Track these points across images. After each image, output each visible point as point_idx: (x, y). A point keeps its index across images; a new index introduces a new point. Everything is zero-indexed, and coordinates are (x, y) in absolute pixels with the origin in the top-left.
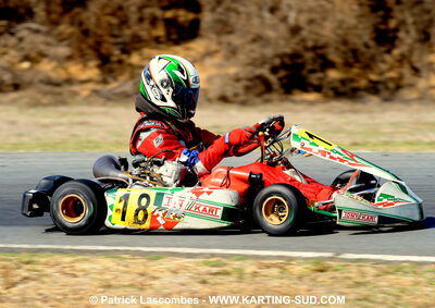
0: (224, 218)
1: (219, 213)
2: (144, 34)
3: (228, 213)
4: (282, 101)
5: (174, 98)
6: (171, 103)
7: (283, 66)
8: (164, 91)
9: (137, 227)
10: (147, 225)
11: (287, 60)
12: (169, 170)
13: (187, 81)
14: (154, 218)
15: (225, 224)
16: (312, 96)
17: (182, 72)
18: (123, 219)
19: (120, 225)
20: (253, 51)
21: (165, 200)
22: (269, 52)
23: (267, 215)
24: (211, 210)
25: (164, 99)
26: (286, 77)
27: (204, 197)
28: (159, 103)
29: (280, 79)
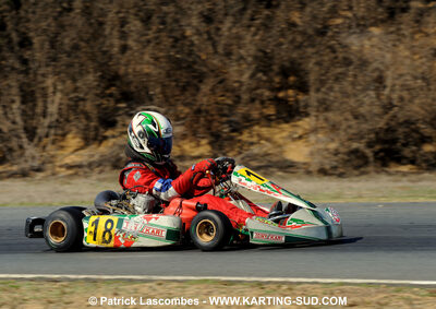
0: (168, 238)
1: (164, 234)
2: (255, 115)
3: (171, 234)
4: (378, 172)
5: (148, 146)
6: (147, 150)
7: (379, 141)
8: (141, 141)
9: (105, 245)
10: (112, 244)
11: (382, 135)
12: (140, 201)
13: (158, 133)
14: (117, 238)
15: (169, 243)
16: (405, 169)
17: (154, 125)
18: (94, 239)
19: (93, 244)
20: (350, 127)
21: (125, 224)
22: (365, 127)
23: (200, 234)
24: (158, 232)
25: (142, 147)
26: (381, 150)
27: (153, 221)
28: (139, 150)
29: (376, 153)
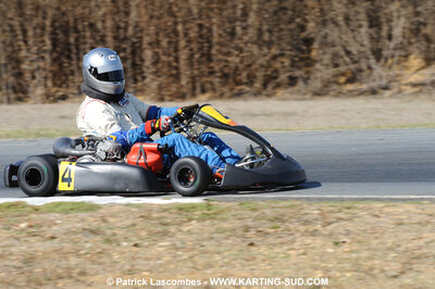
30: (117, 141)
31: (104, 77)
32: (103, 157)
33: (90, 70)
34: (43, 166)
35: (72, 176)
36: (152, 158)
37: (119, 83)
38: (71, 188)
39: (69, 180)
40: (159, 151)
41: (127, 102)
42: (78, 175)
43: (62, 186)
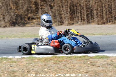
30: (48, 39)
31: (47, 22)
32: (44, 44)
33: (43, 20)
34: (27, 46)
35: (35, 49)
36: (57, 44)
37: (51, 23)
38: (35, 52)
39: (34, 50)
40: (58, 42)
41: (53, 28)
42: (37, 49)
43: (32, 52)
